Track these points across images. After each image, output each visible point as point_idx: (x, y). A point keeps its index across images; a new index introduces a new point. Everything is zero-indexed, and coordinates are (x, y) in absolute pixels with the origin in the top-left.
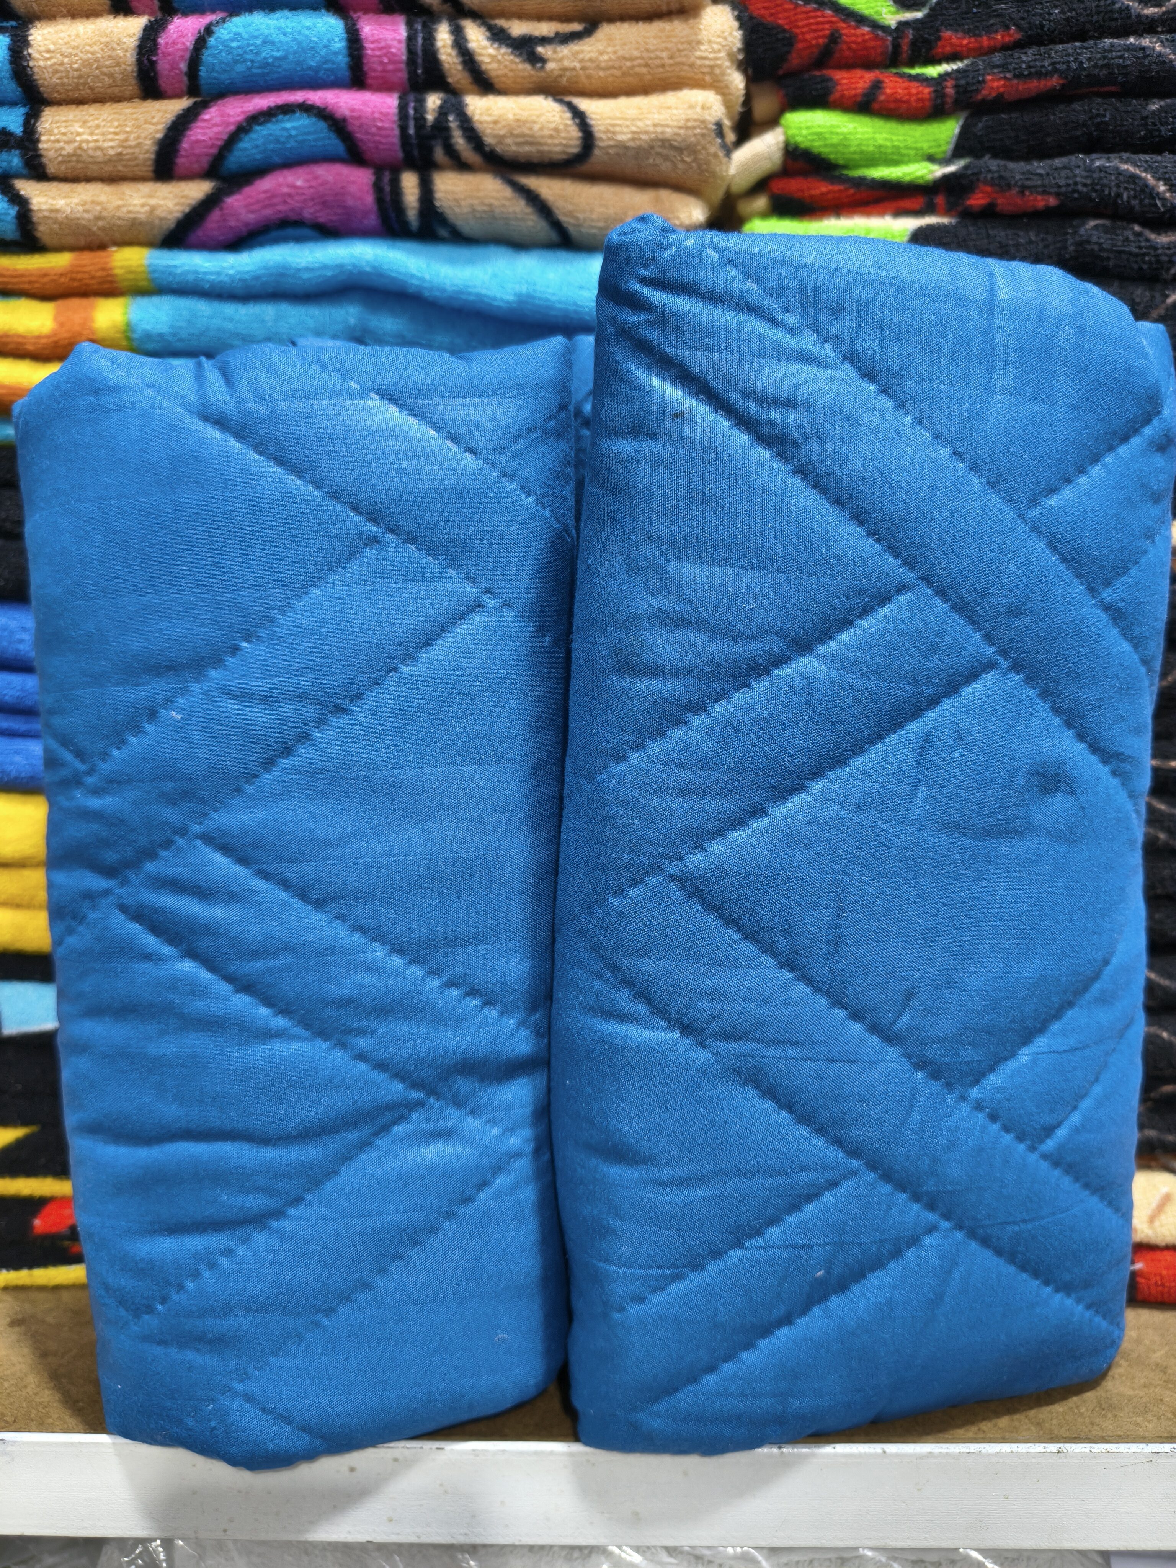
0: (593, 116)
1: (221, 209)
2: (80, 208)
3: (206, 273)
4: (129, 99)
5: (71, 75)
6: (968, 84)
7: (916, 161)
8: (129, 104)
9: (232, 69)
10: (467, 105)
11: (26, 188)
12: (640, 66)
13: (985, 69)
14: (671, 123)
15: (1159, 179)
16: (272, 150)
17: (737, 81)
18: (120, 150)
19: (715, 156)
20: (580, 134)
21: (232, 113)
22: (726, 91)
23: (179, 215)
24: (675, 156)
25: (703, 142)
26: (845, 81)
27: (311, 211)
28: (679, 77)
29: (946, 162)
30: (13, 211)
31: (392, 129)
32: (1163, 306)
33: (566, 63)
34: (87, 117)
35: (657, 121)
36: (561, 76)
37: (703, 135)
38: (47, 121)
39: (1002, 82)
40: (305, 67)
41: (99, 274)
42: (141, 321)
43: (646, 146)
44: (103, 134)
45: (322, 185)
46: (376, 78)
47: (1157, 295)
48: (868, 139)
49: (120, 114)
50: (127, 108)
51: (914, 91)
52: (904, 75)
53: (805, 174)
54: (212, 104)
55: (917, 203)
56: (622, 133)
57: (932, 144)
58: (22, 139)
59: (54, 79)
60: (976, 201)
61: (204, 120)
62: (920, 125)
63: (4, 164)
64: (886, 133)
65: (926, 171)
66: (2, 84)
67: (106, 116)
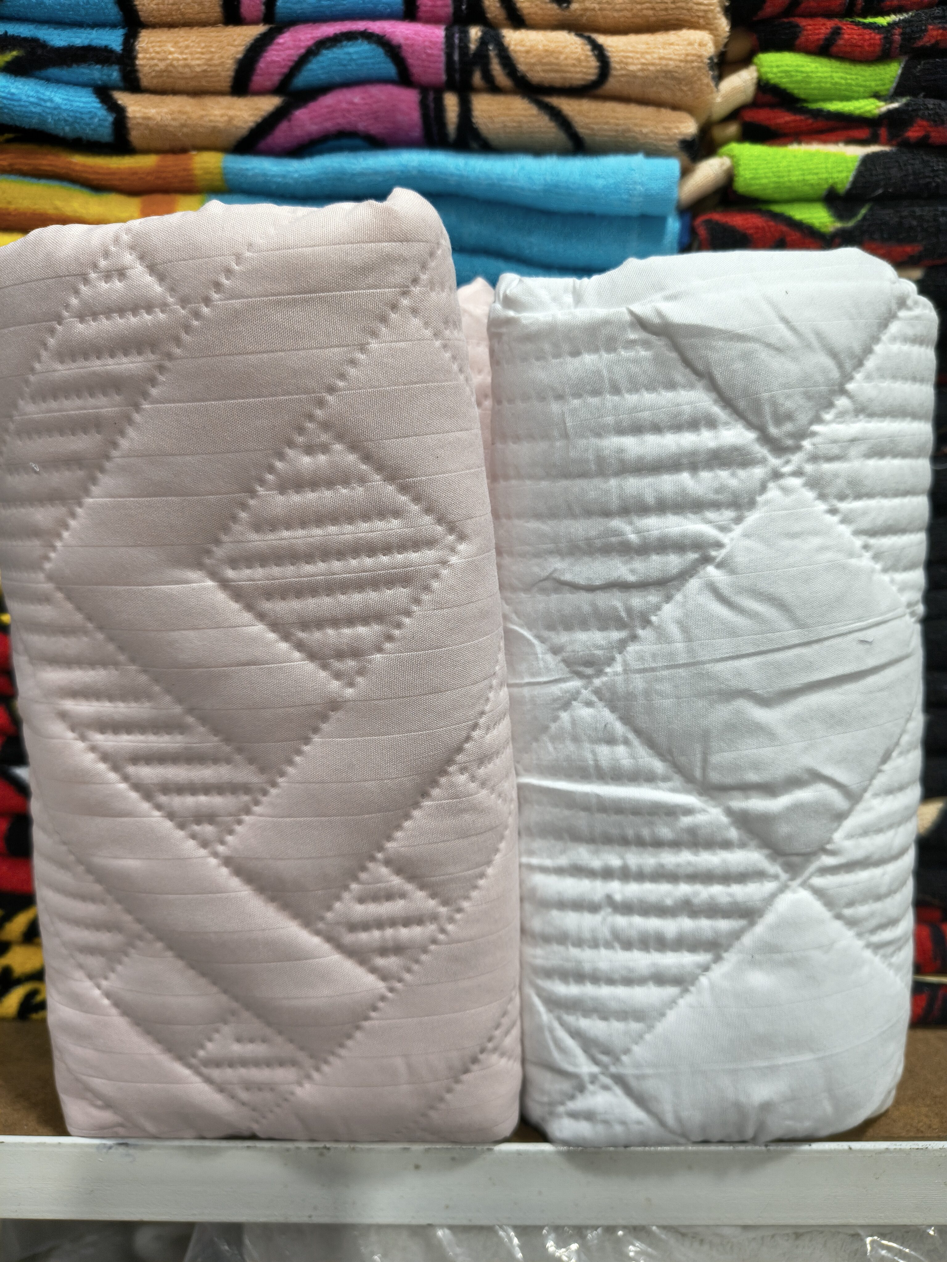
0: (609, 49)
1: (289, 121)
2: (169, 117)
3: (273, 176)
4: (214, 24)
5: (166, 2)
6: (912, 31)
7: (865, 98)
8: (213, 29)
9: (305, 1)
10: (504, 36)
11: (123, 98)
12: (647, 9)
13: (927, 20)
14: (674, 57)
16: (334, 71)
17: (724, 25)
18: (205, 67)
19: (708, 85)
20: (598, 64)
21: (303, 38)
22: (716, 32)
23: (251, 124)
24: (675, 86)
25: (699, 74)
26: (809, 27)
27: (365, 124)
28: (677, 20)
29: (891, 98)
30: (110, 118)
31: (439, 56)
33: (587, 4)
34: (178, 39)
35: (662, 55)
36: (581, 15)
37: (699, 68)
38: (144, 41)
39: (940, 31)
41: (181, 174)
43: (651, 76)
44: (191, 54)
45: (375, 103)
46: (426, 12)
48: (826, 77)
49: (209, 36)
50: (212, 32)
51: (867, 37)
52: (858, 24)
53: (772, 106)
54: (285, 30)
55: (864, 133)
56: (633, 64)
57: (879, 83)
58: (122, 55)
59: (152, 5)
60: (913, 133)
61: (279, 44)
62: (870, 67)
63: (105, 77)
64: (842, 72)
65: (873, 106)
66: (107, 8)
67: (194, 39)
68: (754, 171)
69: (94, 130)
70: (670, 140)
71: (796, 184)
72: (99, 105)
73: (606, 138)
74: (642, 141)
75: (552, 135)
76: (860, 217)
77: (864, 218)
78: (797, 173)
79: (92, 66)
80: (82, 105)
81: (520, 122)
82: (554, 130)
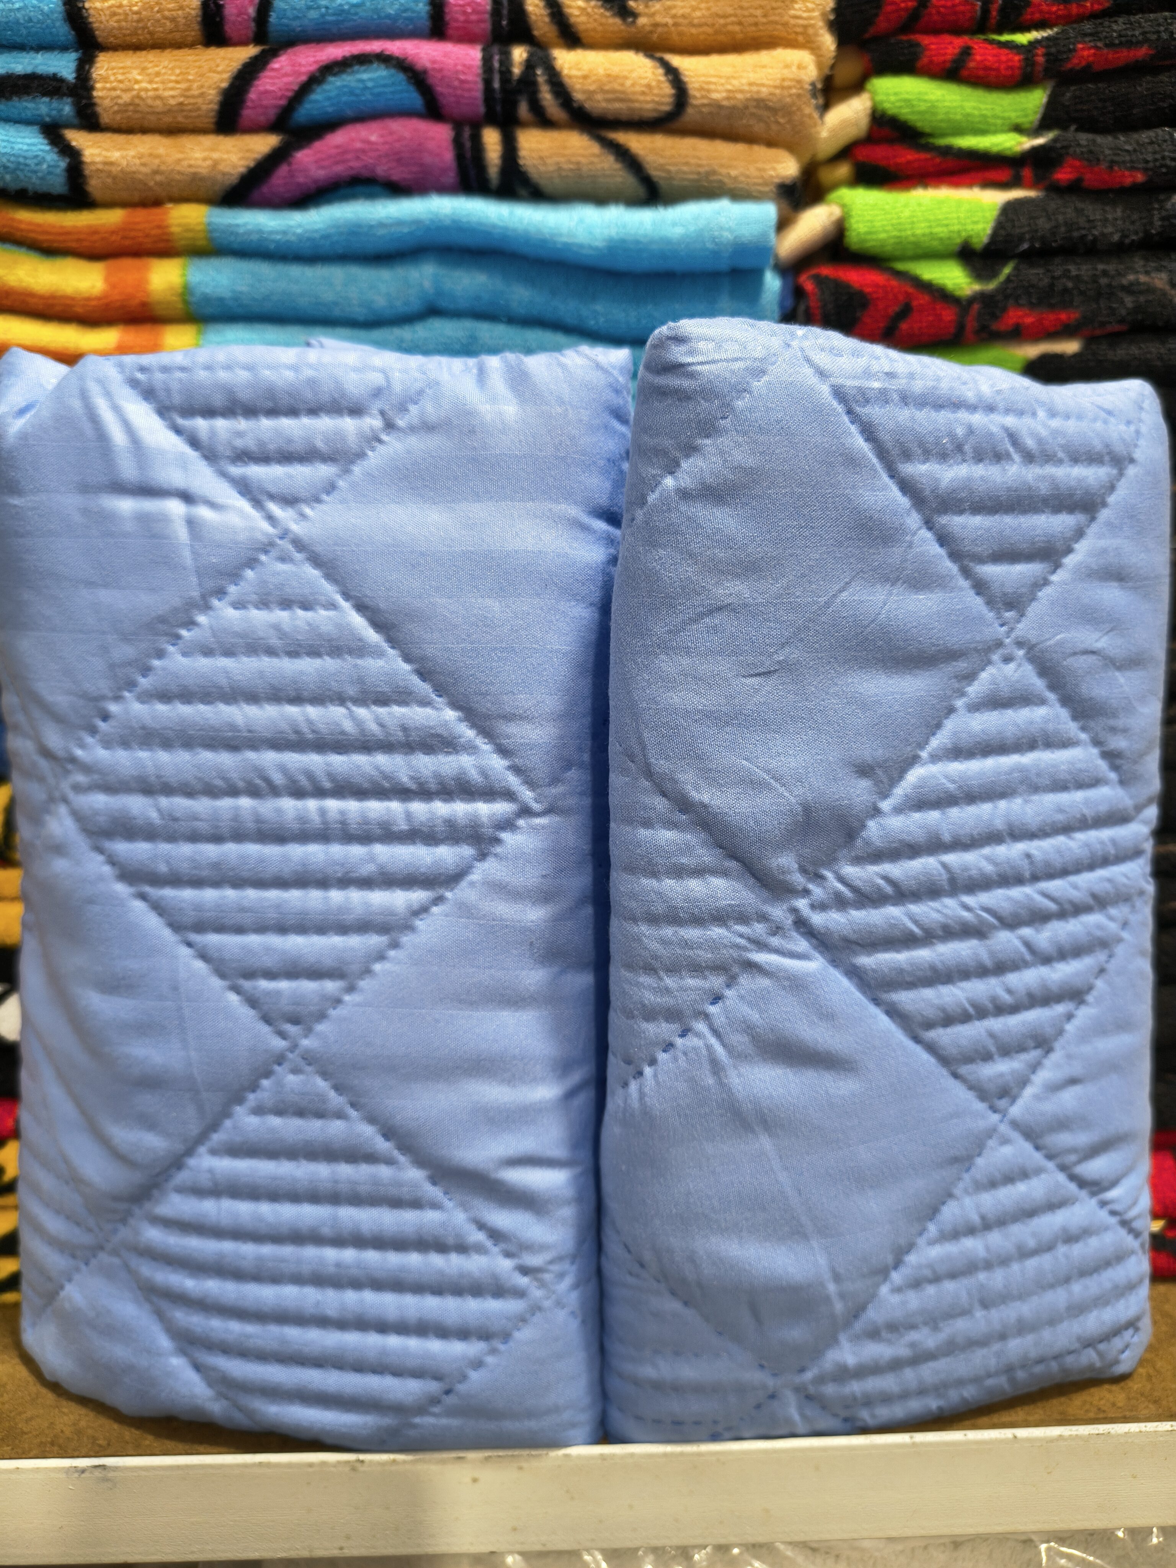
0: (687, 73)
1: (290, 164)
2: (137, 161)
3: (271, 232)
4: (191, 46)
5: (130, 18)
6: (1059, 52)
7: (1003, 131)
8: (191, 51)
9: (305, 16)
10: (555, 58)
11: (77, 138)
12: (733, 23)
13: (1076, 37)
14: (767, 83)
16: (346, 103)
17: (828, 42)
18: (181, 99)
19: (810, 116)
20: (673, 91)
21: (303, 62)
22: (819, 52)
23: (242, 170)
24: (769, 118)
25: (799, 103)
26: (933, 47)
27: (385, 168)
28: (771, 37)
29: (1037, 131)
30: (63, 164)
31: (475, 83)
33: (659, 19)
34: (146, 64)
35: (752, 80)
36: (651, 32)
37: (799, 96)
38: (102, 67)
39: (1092, 51)
40: (383, 14)
41: (154, 232)
42: (199, 283)
43: (740, 105)
44: (163, 82)
45: (398, 141)
46: (458, 28)
48: (955, 108)
49: (185, 60)
50: (189, 55)
51: (1004, 58)
52: (993, 42)
53: (891, 141)
54: (282, 52)
55: (1004, 174)
56: (717, 91)
57: (1019, 113)
58: (75, 86)
59: (112, 23)
60: (1063, 175)
61: (273, 70)
62: (1008, 94)
63: (54, 113)
64: (975, 101)
65: (1014, 142)
66: (54, 27)
67: (166, 63)
68: (869, 224)
69: (42, 179)
70: (765, 184)
71: (922, 239)
72: (48, 148)
73: (686, 183)
74: (732, 186)
75: (619, 180)
76: (1002, 277)
77: (1008, 280)
78: (923, 225)
79: (38, 100)
80: (25, 147)
81: (578, 163)
82: (621, 173)
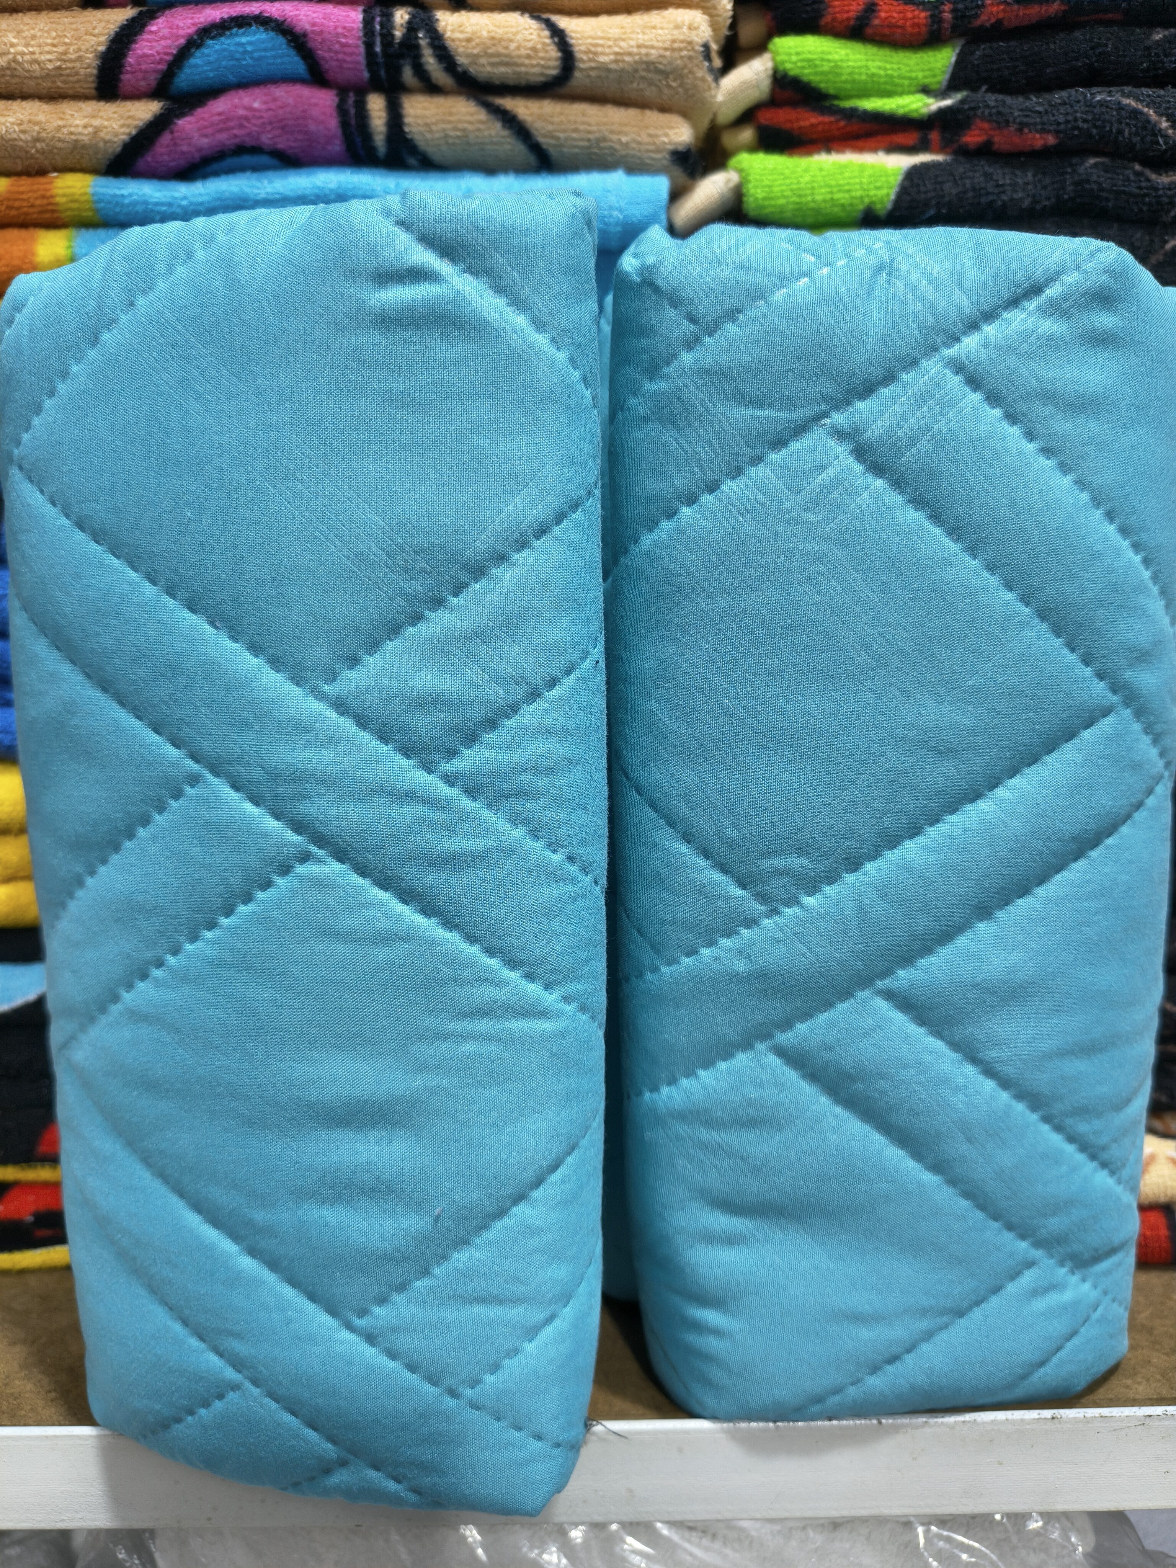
0: (573, 35)
1: (172, 132)
2: (17, 129)
3: (156, 204)
4: (68, 7)
6: (966, 8)
7: (910, 93)
8: (68, 13)
10: (437, 20)
14: (656, 44)
15: (1162, 115)
16: (225, 68)
17: (725, 2)
18: (59, 63)
19: (703, 80)
20: (559, 54)
21: (181, 24)
22: (715, 12)
23: (125, 138)
24: (660, 81)
25: (690, 65)
26: (837, 3)
27: (270, 136)
29: (945, 92)
31: (357, 46)
32: (1162, 252)
34: (21, 27)
35: (641, 42)
37: (690, 58)
39: (1002, 7)
41: (38, 202)
43: (629, 68)
45: (280, 107)
47: (1156, 239)
48: (859, 67)
49: (59, 24)
50: (66, 17)
51: (909, 15)
53: (793, 104)
54: (159, 14)
55: (911, 138)
56: (603, 54)
57: (927, 73)
60: (972, 138)
61: (152, 32)
62: (915, 53)
64: (880, 61)
65: (920, 104)
67: (42, 26)
68: (766, 189)
70: (658, 151)
71: (823, 205)
73: (576, 150)
74: (624, 153)
75: (508, 147)
78: (823, 190)
81: (464, 130)
82: (509, 140)
